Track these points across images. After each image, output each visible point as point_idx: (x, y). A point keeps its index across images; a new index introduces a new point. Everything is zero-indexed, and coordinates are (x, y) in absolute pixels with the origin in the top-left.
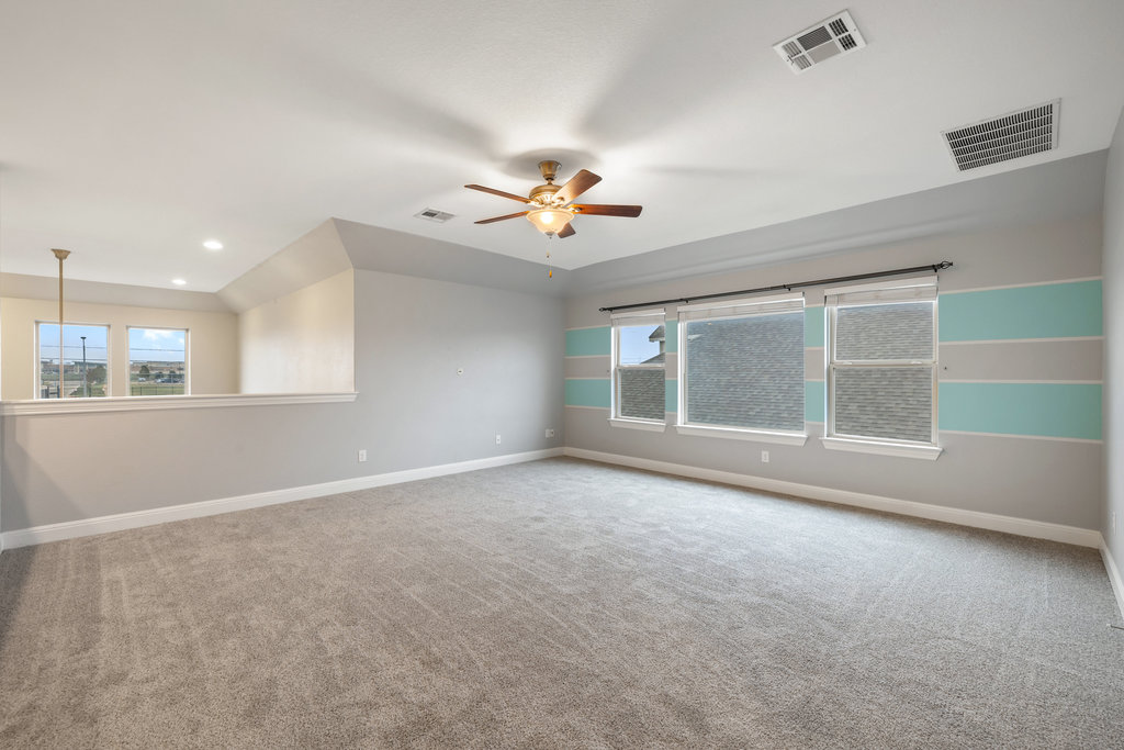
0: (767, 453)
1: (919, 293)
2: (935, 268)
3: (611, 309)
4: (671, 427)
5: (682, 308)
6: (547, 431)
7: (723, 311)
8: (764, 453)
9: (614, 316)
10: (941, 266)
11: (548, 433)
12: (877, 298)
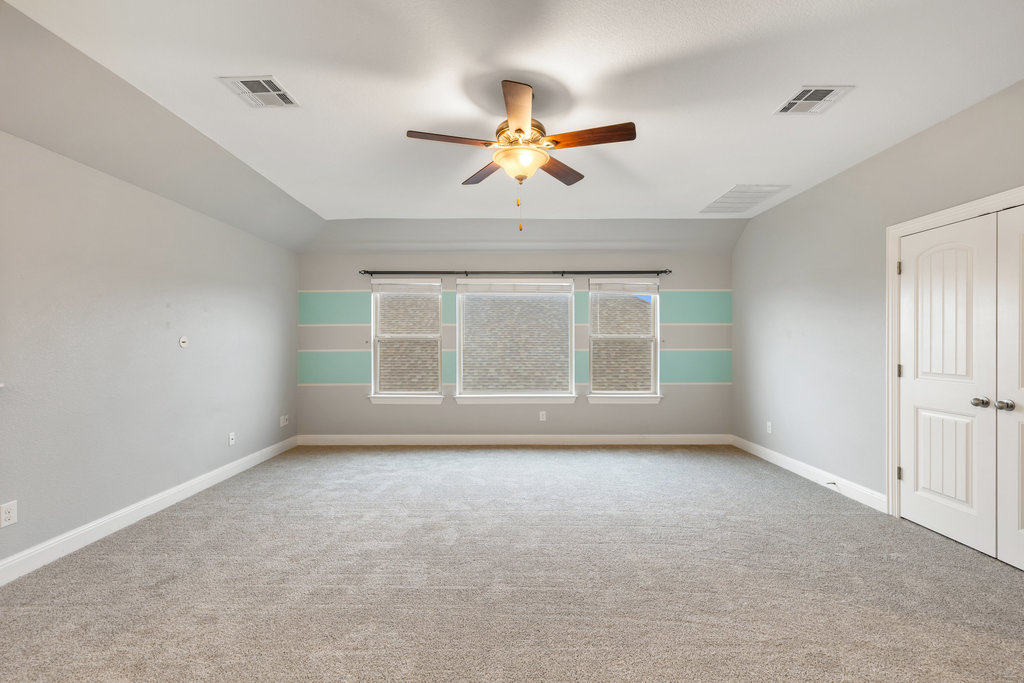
0: (544, 413)
1: (648, 289)
2: (658, 273)
3: (371, 273)
4: (450, 398)
5: (461, 280)
6: (282, 418)
7: (504, 288)
8: (541, 413)
9: (376, 280)
10: (662, 272)
11: (283, 422)
12: (624, 289)
